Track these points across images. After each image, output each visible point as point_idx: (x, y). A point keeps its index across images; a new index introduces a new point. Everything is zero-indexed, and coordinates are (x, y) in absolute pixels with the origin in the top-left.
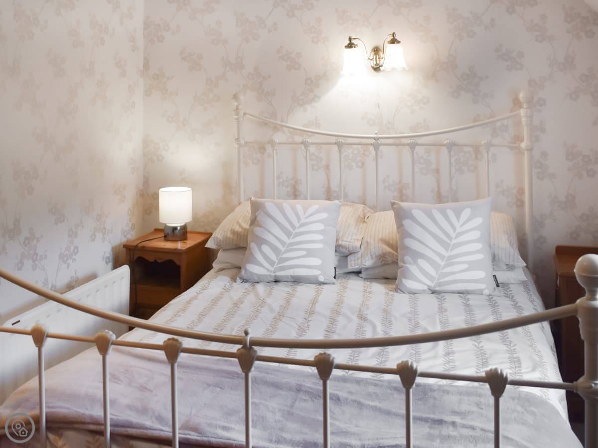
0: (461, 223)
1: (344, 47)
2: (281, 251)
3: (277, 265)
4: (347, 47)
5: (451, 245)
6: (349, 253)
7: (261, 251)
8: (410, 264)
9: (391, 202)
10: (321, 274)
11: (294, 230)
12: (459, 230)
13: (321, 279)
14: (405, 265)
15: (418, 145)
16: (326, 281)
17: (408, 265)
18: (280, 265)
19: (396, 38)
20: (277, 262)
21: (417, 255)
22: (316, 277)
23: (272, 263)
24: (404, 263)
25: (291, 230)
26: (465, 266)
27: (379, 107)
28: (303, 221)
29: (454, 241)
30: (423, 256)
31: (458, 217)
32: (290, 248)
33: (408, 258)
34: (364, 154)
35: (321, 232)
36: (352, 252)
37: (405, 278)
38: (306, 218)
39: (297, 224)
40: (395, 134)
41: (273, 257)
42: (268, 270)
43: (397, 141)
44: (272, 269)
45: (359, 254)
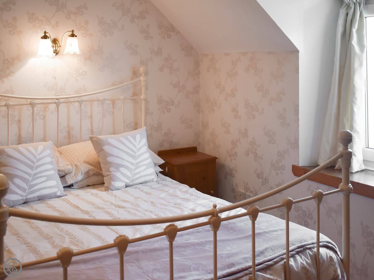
0: (138, 142)
1: (40, 38)
2: (29, 180)
3: (28, 191)
4: (42, 38)
5: (136, 156)
6: (65, 174)
7: (14, 183)
8: (116, 172)
9: (90, 137)
10: (58, 191)
11: (34, 165)
12: (138, 147)
13: (59, 194)
14: (111, 173)
15: (84, 101)
16: (62, 195)
17: (114, 173)
18: (29, 191)
19: (74, 33)
20: (27, 188)
21: (118, 166)
22: (55, 193)
23: (24, 190)
24: (111, 172)
25: (32, 164)
26: (145, 167)
27: (55, 78)
28: (38, 157)
29: (137, 154)
30: (123, 166)
31: (135, 139)
32: (35, 176)
33: (112, 169)
34: (45, 110)
35: (51, 163)
36: (68, 173)
37: (114, 181)
38: (39, 155)
39: (35, 160)
40: (66, 96)
41: (24, 185)
42: (21, 196)
43: (66, 100)
44: (24, 194)
45: (73, 173)
